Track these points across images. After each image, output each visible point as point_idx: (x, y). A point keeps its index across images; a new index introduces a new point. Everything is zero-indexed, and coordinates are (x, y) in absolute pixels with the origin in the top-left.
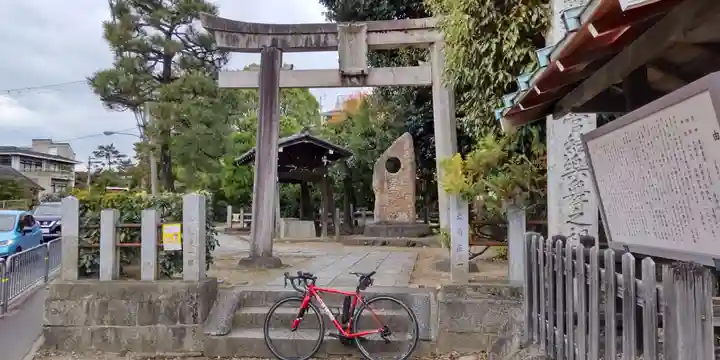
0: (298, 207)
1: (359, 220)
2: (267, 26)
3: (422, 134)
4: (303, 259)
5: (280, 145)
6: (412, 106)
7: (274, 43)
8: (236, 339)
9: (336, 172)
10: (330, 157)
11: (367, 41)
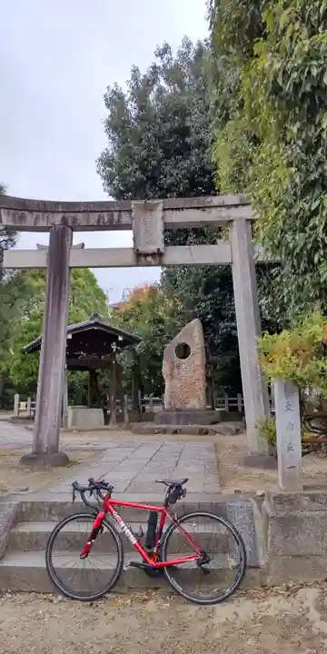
0: (86, 395)
1: (147, 407)
2: (57, 204)
3: (210, 321)
4: (93, 453)
5: (69, 332)
6: (200, 294)
7: (64, 221)
8: (8, 567)
9: (124, 359)
10: (119, 344)
11: (163, 219)
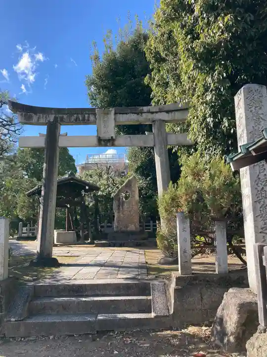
10: (86, 191)
11: (115, 119)
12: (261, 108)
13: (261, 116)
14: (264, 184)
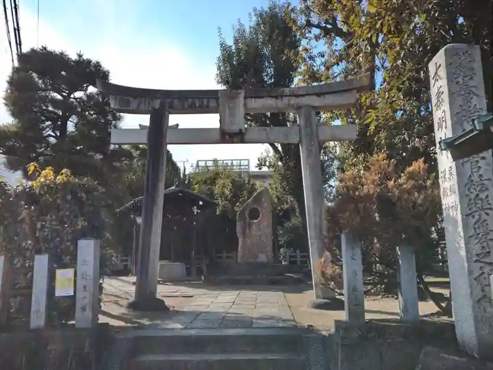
10: (199, 207)
11: (245, 105)
12: (471, 79)
13: (473, 89)
14: (479, 189)
